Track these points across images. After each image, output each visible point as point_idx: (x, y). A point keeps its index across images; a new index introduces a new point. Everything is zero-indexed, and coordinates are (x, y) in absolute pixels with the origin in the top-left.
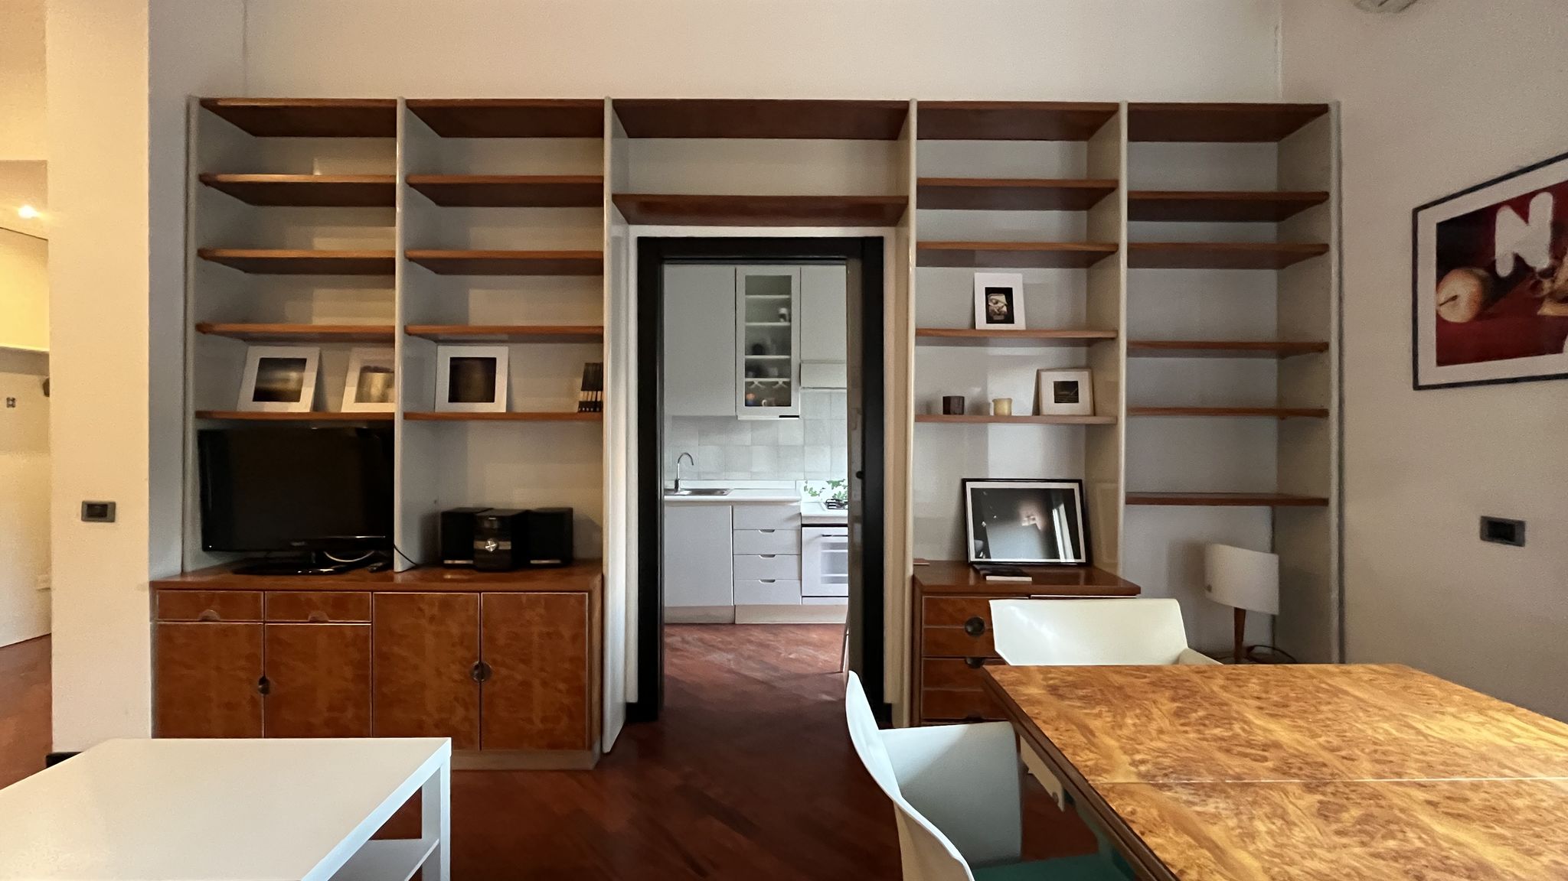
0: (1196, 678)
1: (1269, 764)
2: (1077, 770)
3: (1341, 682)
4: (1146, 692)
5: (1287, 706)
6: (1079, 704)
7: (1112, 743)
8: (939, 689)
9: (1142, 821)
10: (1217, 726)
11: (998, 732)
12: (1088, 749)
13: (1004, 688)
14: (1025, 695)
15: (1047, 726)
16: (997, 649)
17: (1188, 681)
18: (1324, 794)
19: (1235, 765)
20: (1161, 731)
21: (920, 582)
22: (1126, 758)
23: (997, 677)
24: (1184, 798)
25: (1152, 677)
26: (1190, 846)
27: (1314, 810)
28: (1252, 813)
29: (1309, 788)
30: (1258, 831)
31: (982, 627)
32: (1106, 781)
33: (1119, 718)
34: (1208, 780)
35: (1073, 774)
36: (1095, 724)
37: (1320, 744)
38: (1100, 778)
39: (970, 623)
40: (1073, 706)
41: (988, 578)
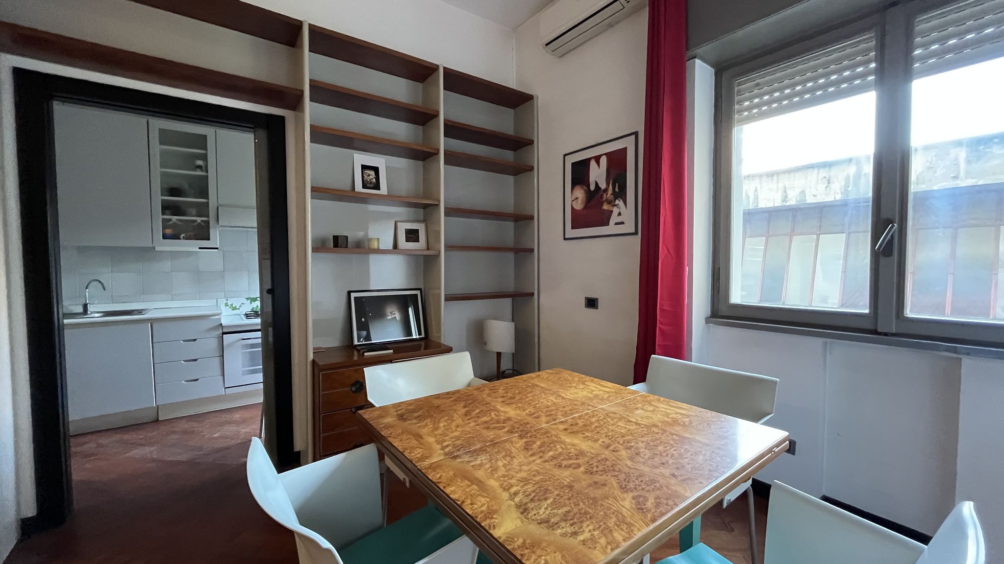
0: (476, 393)
1: (506, 430)
2: (411, 462)
3: (536, 381)
4: (452, 406)
5: (514, 398)
6: (415, 422)
7: (432, 440)
8: (334, 432)
9: (445, 481)
10: (484, 416)
11: (368, 451)
12: (418, 447)
13: (371, 422)
14: (382, 424)
15: (395, 439)
16: (369, 399)
17: (472, 395)
18: (526, 438)
19: (491, 434)
20: (458, 426)
21: (317, 363)
22: (439, 447)
23: (366, 416)
24: (466, 460)
25: (454, 397)
26: (468, 486)
27: (523, 447)
28: (497, 458)
29: (521, 437)
30: (500, 466)
31: (360, 386)
32: (427, 463)
33: (436, 425)
34: (478, 446)
35: (409, 465)
36: (424, 431)
37: (527, 414)
38: (424, 463)
39: (353, 385)
40: (412, 425)
41: (366, 354)
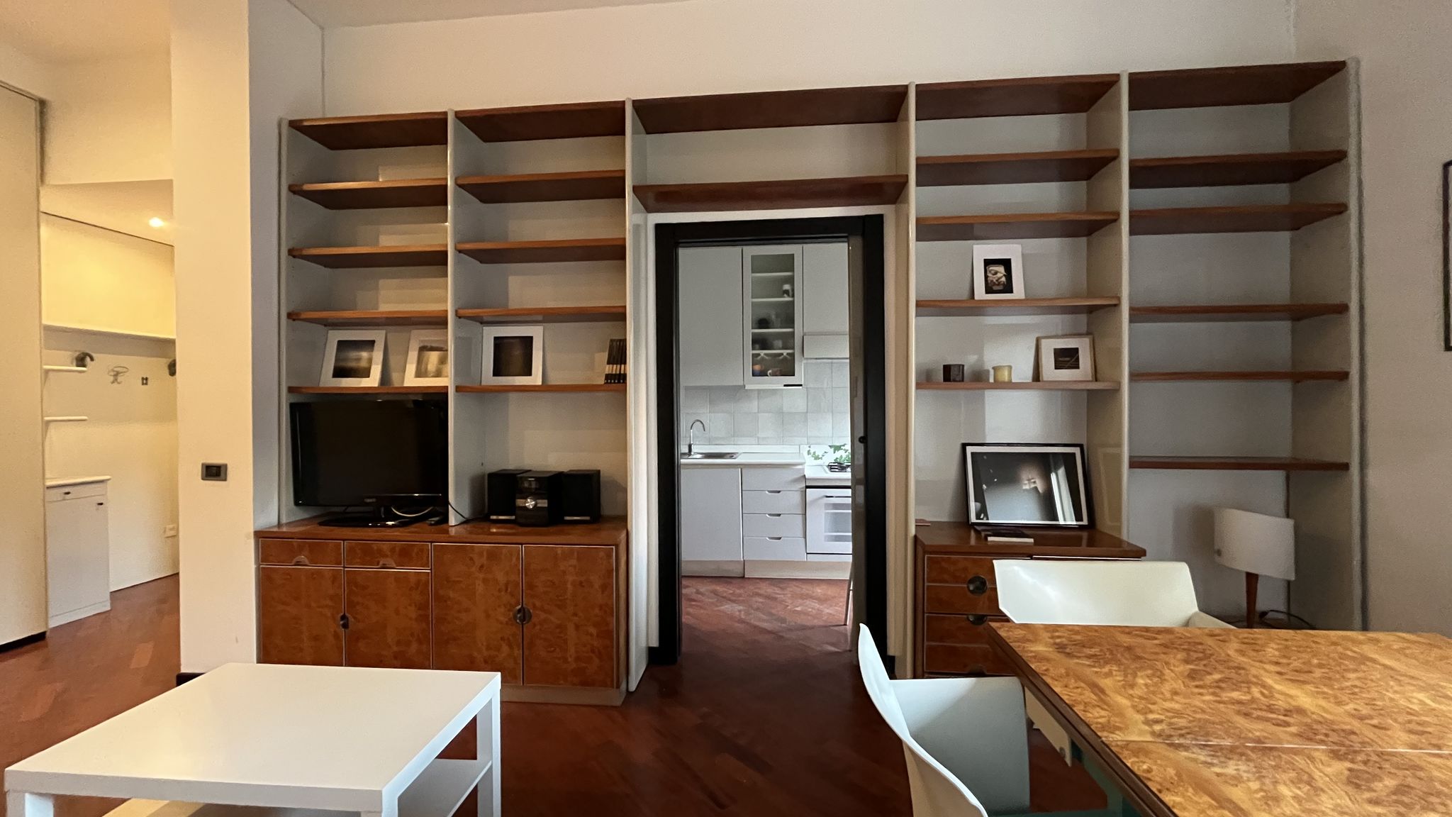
0: (1210, 641)
1: (1293, 729)
2: (1089, 726)
3: (1368, 650)
4: (1157, 653)
5: (1310, 672)
6: (1087, 663)
7: (1123, 701)
8: (941, 644)
9: (1158, 779)
10: (1233, 690)
11: (1004, 686)
12: (1098, 706)
13: (1011, 644)
14: (1032, 652)
15: (1056, 683)
16: (1001, 607)
17: (1201, 644)
18: (1352, 761)
19: (1257, 729)
20: (1175, 693)
21: (921, 541)
22: (1140, 718)
23: (1003, 633)
24: (1202, 758)
25: (1162, 639)
26: (1211, 806)
27: (1344, 778)
28: (1275, 778)
29: (1336, 755)
30: (1284, 796)
31: (985, 586)
32: (1119, 738)
33: (1130, 678)
34: (1227, 742)
35: (1084, 730)
36: (1106, 683)
37: (1346, 711)
38: (1114, 736)
39: (971, 582)
40: (1080, 664)
41: (990, 539)
